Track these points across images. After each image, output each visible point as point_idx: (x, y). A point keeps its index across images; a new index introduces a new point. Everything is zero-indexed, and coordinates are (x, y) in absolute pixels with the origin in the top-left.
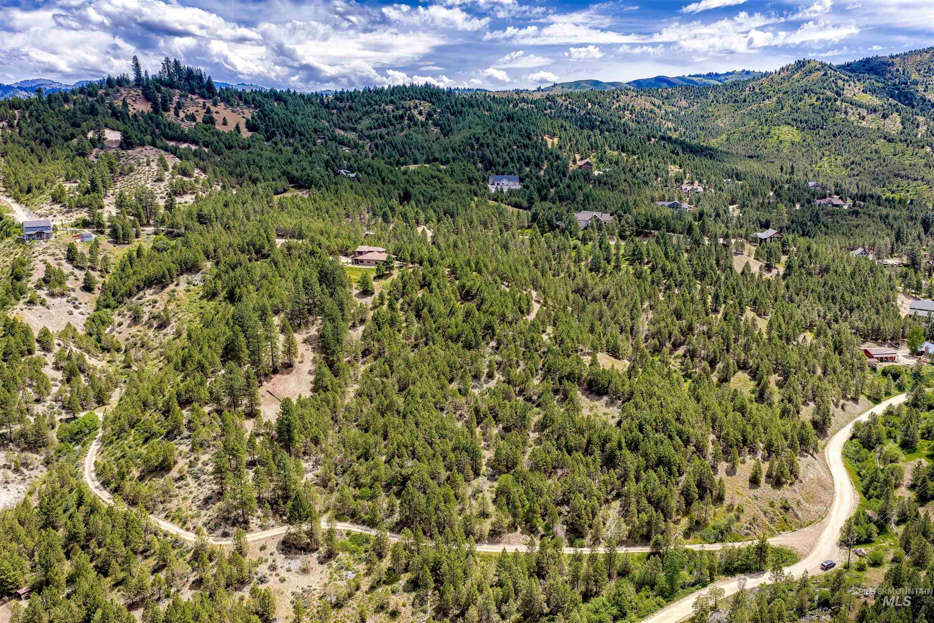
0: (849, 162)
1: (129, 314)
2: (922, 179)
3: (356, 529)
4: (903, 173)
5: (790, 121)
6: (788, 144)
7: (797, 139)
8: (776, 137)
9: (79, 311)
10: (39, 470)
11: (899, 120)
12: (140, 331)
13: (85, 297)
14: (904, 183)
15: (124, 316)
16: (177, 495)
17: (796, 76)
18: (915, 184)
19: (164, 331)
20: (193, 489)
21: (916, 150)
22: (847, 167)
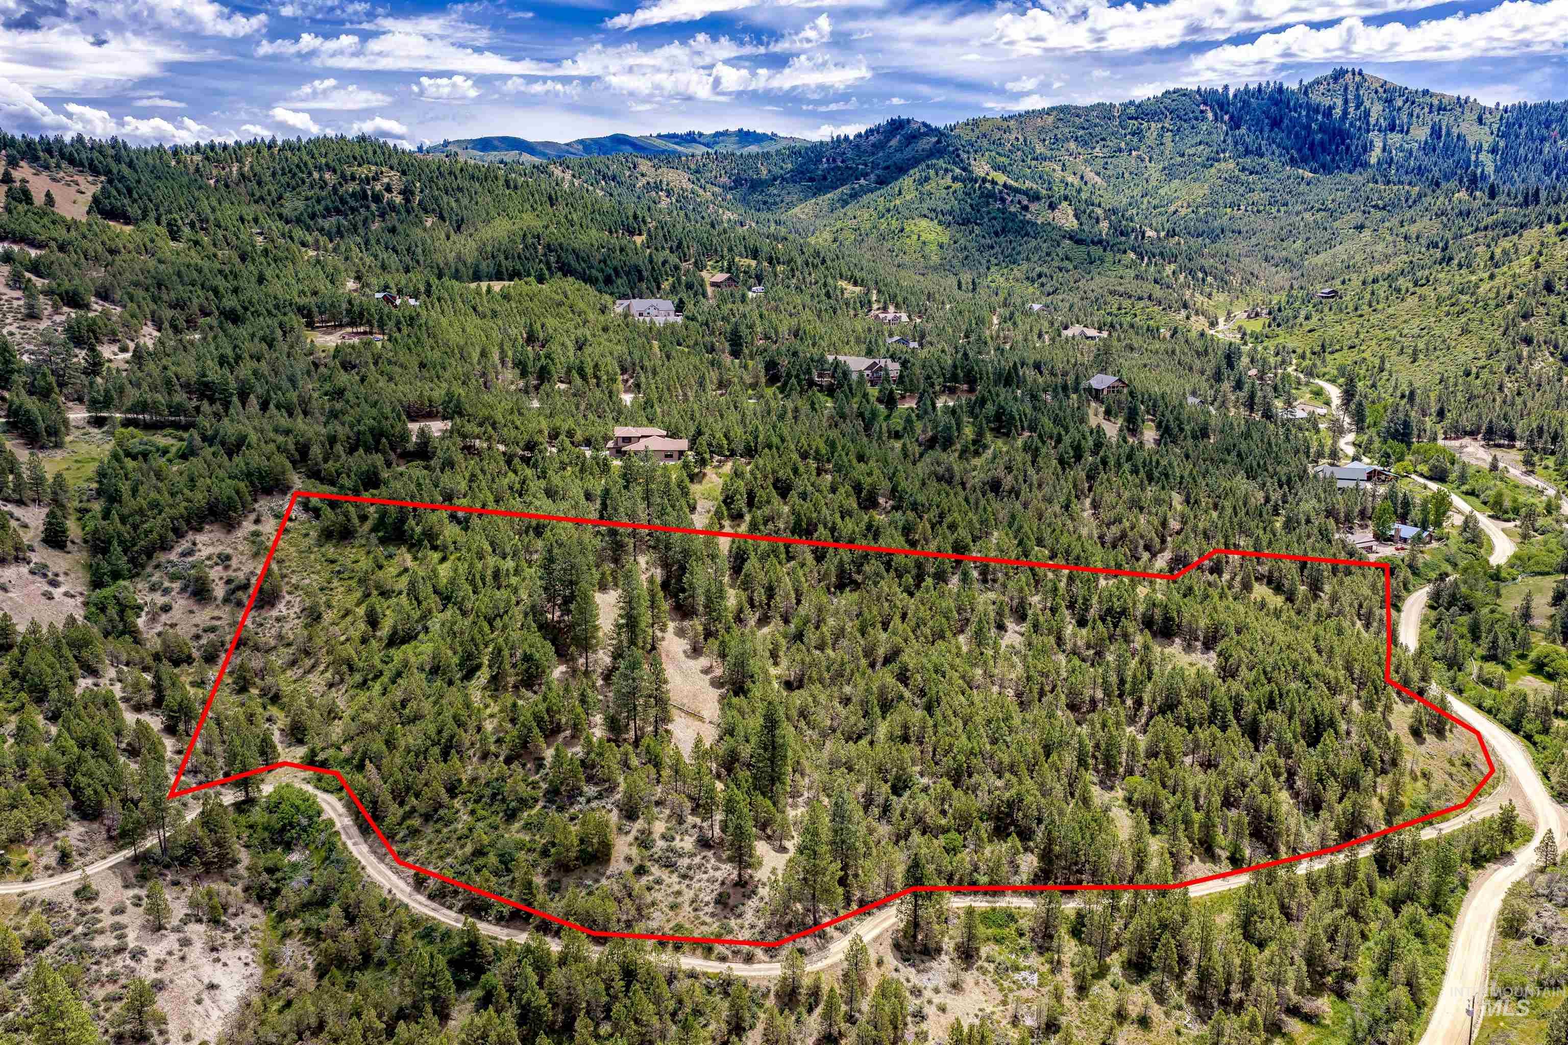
0: (1034, 274)
1: (177, 585)
2: (1150, 298)
3: (981, 904)
4: (1121, 289)
5: (926, 212)
6: (934, 247)
7: (945, 239)
8: (915, 237)
9: (62, 589)
10: (248, 914)
11: (1071, 212)
12: (220, 618)
13: (57, 562)
14: (1127, 303)
15: (166, 592)
16: (653, 904)
17: (894, 142)
18: (1141, 304)
19: (274, 613)
20: (676, 888)
21: (1118, 256)
22: (1033, 281)
